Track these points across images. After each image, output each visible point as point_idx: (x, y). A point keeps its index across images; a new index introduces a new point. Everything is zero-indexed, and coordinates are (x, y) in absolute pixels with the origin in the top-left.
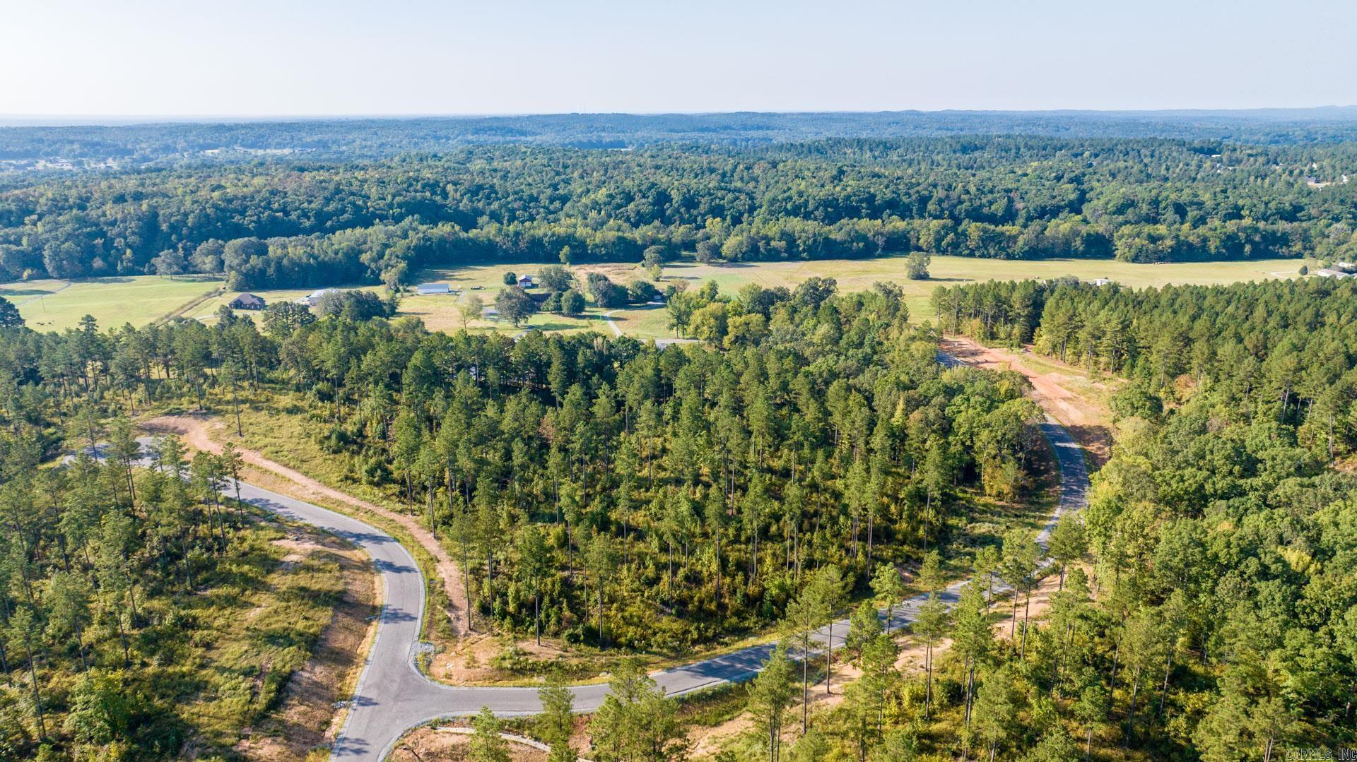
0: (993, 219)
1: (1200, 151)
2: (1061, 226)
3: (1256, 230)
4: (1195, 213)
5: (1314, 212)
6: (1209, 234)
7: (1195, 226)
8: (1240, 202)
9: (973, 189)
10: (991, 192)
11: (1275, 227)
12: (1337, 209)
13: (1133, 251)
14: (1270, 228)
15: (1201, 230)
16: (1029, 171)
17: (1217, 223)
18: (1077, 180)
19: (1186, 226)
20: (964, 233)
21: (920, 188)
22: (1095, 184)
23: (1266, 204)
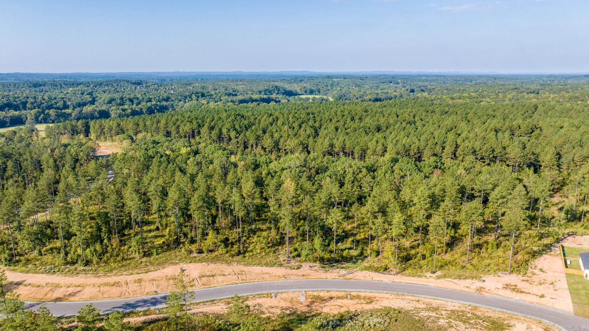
0: (58, 108)
1: (135, 83)
2: (88, 109)
3: (157, 105)
4: (136, 101)
5: (173, 99)
6: (142, 107)
7: (137, 105)
8: (151, 97)
9: (46, 98)
10: (55, 99)
11: (163, 104)
12: (180, 97)
13: (118, 115)
14: (161, 104)
15: (140, 106)
16: (69, 92)
17: (144, 104)
18: (90, 94)
19: (134, 106)
20: (48, 114)
21: (21, 99)
22: (98, 95)
23: (159, 97)
